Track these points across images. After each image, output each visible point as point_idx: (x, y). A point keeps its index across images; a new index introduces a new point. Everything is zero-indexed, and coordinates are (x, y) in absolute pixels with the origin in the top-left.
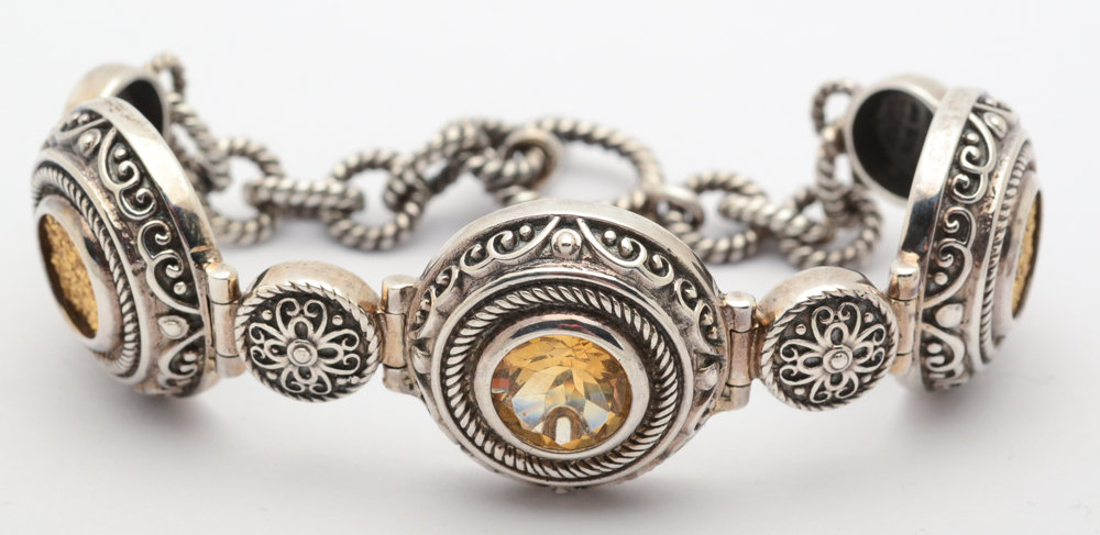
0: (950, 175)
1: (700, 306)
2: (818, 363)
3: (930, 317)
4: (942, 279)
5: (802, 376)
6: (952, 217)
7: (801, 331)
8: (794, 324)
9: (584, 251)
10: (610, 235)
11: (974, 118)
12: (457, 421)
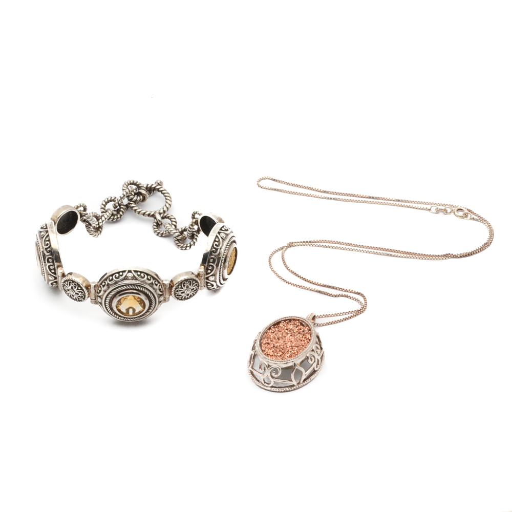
0: (211, 249)
1: (159, 285)
2: (184, 292)
3: (207, 278)
4: (209, 271)
5: (180, 295)
6: (212, 258)
7: (180, 287)
8: (178, 286)
9: (134, 278)
10: (139, 273)
11: (218, 235)
12: (108, 311)
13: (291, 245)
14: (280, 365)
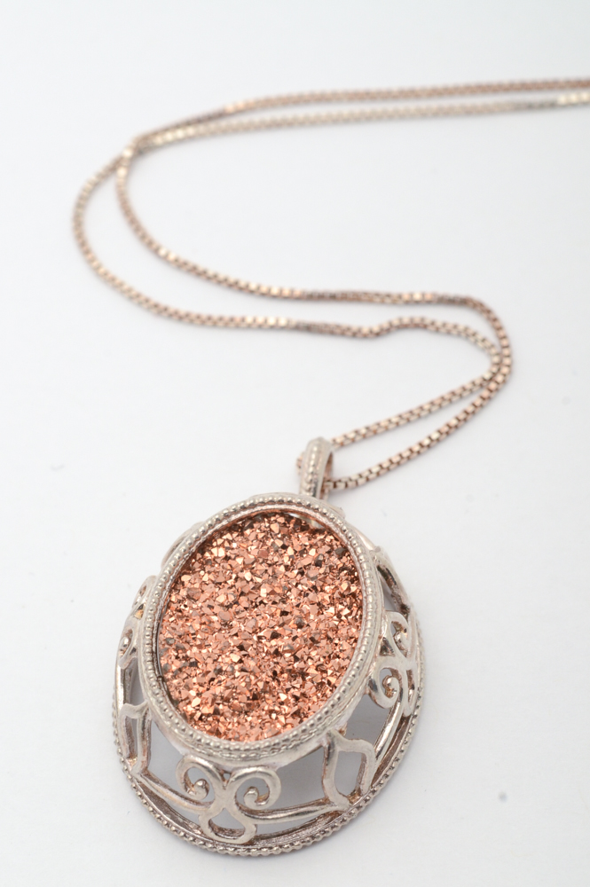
13: (144, 147)
14: (271, 761)
